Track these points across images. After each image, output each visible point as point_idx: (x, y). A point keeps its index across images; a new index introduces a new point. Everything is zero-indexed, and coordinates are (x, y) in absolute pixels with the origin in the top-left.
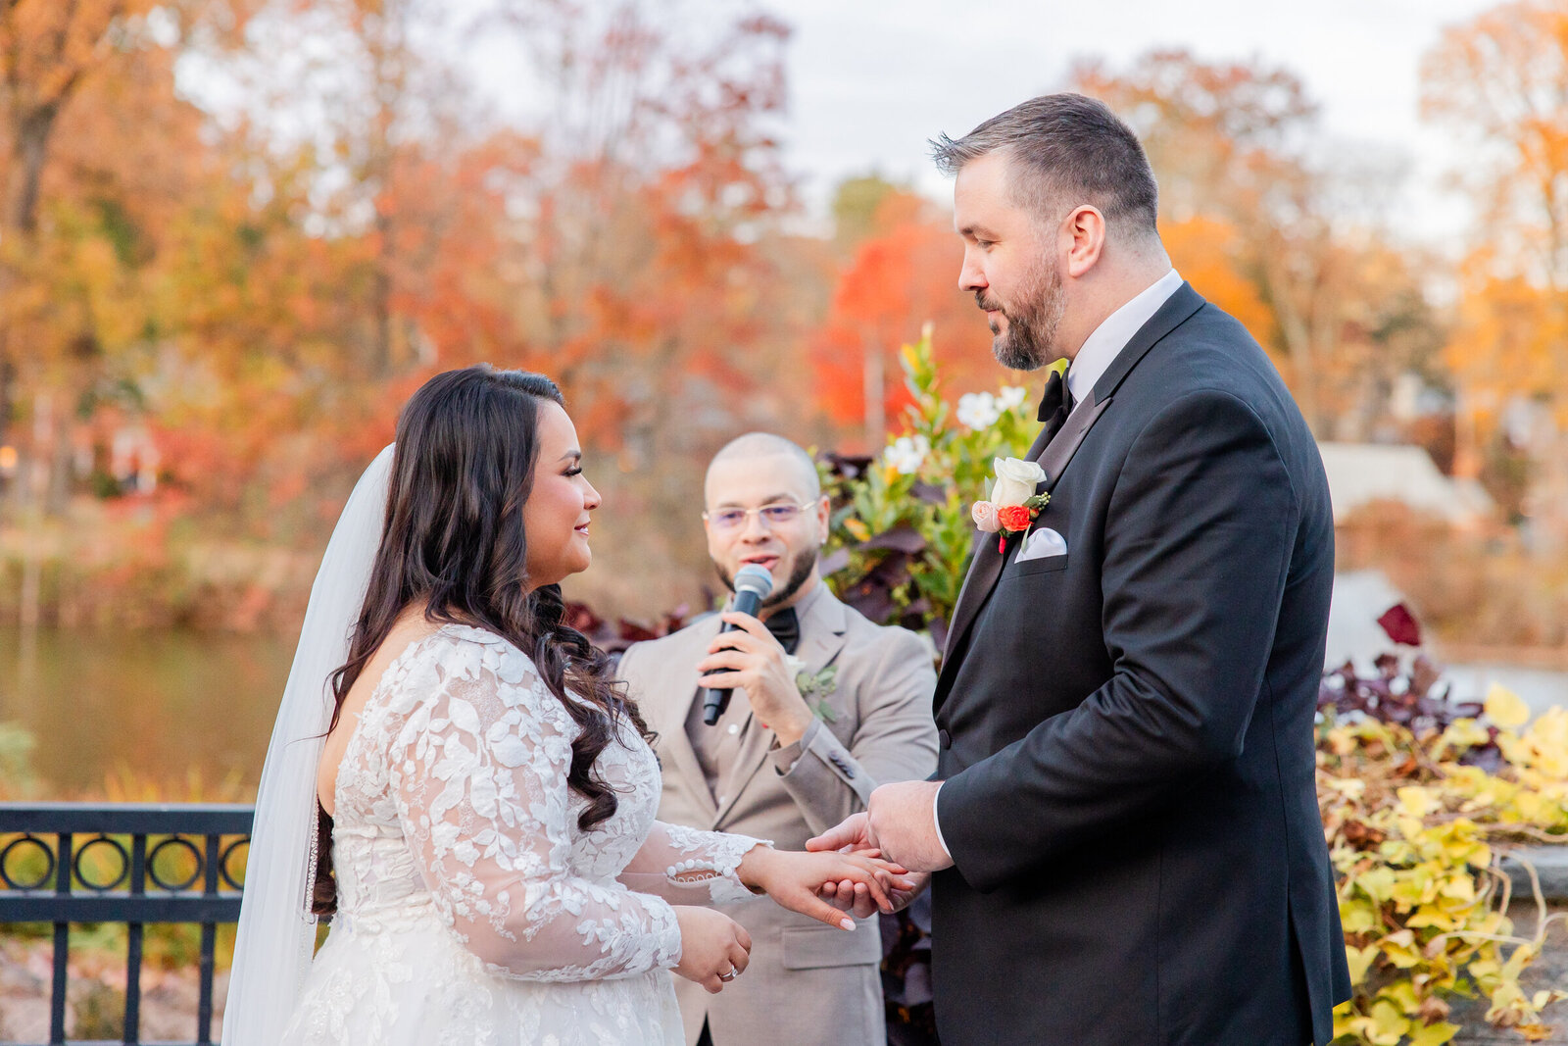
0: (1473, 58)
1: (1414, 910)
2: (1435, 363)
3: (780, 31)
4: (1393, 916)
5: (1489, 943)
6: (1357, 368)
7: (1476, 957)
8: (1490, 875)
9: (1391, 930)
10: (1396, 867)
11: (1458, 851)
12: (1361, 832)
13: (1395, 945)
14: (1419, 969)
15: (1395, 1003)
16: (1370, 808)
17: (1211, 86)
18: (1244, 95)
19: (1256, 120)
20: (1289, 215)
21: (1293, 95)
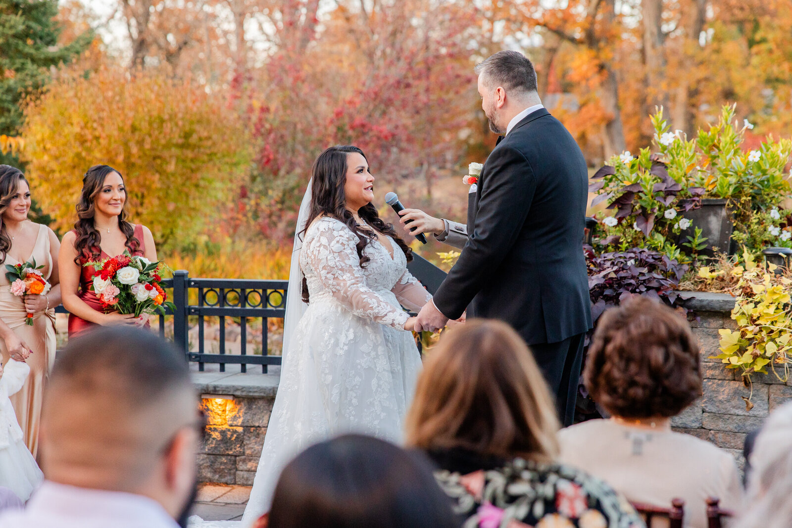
4: (751, 320)
10: (756, 303)
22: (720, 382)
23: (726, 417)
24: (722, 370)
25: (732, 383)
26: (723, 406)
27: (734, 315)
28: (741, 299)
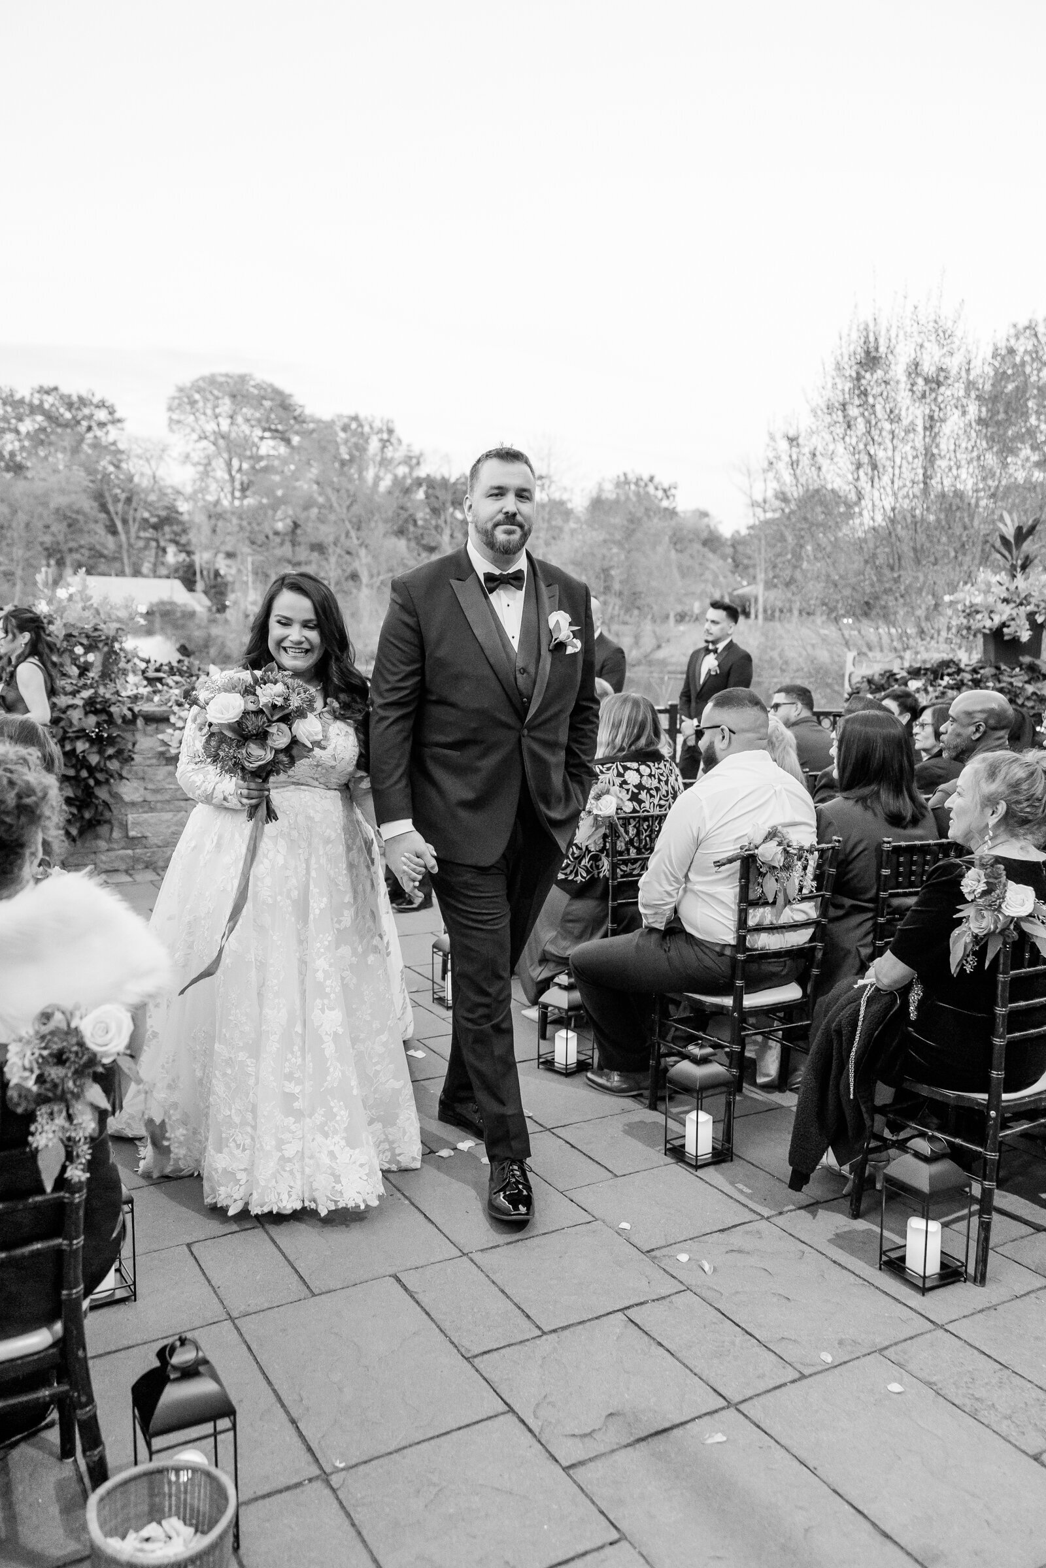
0: (193, 403)
2: (183, 540)
6: (148, 540)
17: (70, 406)
18: (86, 411)
19: (94, 424)
20: (111, 469)
21: (110, 413)
27: (173, 719)
28: (176, 708)
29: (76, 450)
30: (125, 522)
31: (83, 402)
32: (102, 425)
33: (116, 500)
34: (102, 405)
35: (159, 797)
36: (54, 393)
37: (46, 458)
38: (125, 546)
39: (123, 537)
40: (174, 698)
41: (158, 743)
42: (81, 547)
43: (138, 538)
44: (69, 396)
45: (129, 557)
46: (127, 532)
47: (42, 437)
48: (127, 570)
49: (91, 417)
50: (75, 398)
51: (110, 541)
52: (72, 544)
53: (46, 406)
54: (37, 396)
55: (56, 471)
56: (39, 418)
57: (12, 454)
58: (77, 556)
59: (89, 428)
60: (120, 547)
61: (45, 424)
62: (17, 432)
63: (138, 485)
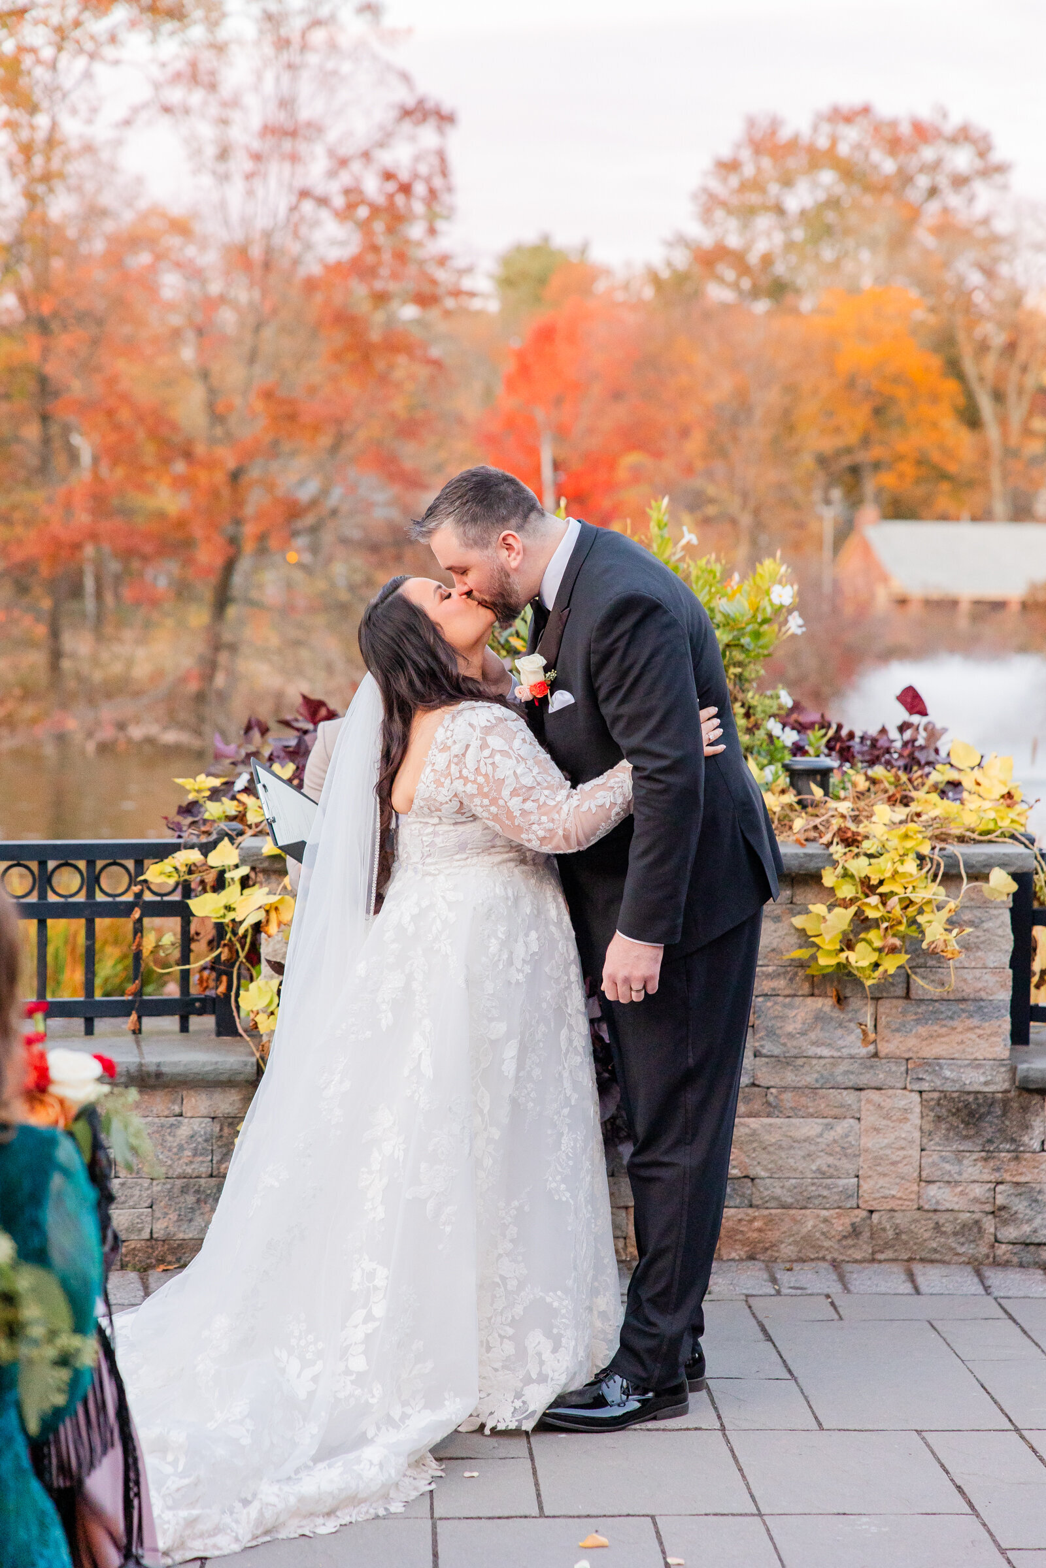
1: (881, 882)
3: (445, 119)
4: (868, 887)
5: (929, 902)
7: (921, 911)
8: (931, 860)
9: (867, 896)
10: (870, 856)
11: (909, 844)
12: (849, 834)
13: (868, 905)
14: (883, 919)
15: (870, 943)
16: (856, 819)
17: (894, 145)
18: (928, 154)
19: (943, 181)
20: (975, 278)
21: (982, 154)
22: (788, 1000)
23: (800, 1062)
24: (791, 980)
25: (809, 1000)
26: (795, 1043)
27: (829, 878)
28: (838, 850)
29: (899, 240)
30: (999, 396)
31: (922, 132)
32: (960, 182)
33: (983, 348)
34: (963, 136)
35: (790, 1077)
36: (862, 122)
37: (836, 265)
38: (996, 451)
39: (993, 432)
40: (836, 823)
41: (793, 940)
42: (900, 458)
43: (1027, 432)
44: (893, 124)
45: (1005, 478)
46: (1003, 422)
47: (831, 217)
48: (999, 507)
49: (934, 167)
50: (905, 129)
51: (963, 440)
52: (876, 452)
53: (843, 149)
54: (826, 128)
55: (853, 290)
56: (827, 177)
57: (767, 260)
58: (887, 479)
59: (933, 192)
60: (985, 454)
61: (839, 189)
62: (780, 210)
63: (1032, 314)
